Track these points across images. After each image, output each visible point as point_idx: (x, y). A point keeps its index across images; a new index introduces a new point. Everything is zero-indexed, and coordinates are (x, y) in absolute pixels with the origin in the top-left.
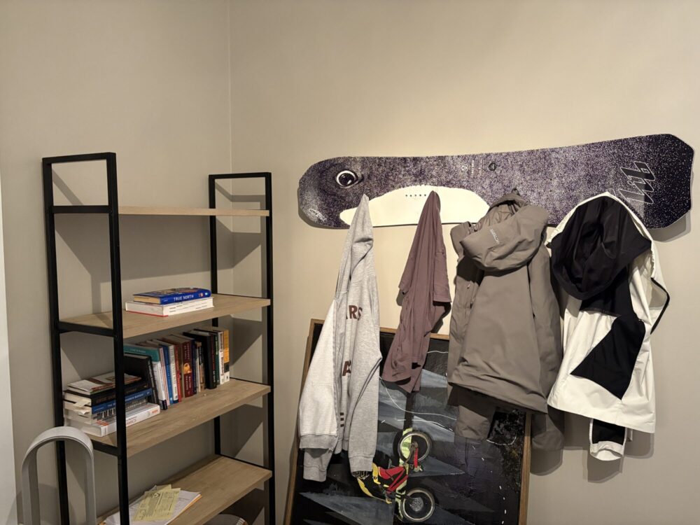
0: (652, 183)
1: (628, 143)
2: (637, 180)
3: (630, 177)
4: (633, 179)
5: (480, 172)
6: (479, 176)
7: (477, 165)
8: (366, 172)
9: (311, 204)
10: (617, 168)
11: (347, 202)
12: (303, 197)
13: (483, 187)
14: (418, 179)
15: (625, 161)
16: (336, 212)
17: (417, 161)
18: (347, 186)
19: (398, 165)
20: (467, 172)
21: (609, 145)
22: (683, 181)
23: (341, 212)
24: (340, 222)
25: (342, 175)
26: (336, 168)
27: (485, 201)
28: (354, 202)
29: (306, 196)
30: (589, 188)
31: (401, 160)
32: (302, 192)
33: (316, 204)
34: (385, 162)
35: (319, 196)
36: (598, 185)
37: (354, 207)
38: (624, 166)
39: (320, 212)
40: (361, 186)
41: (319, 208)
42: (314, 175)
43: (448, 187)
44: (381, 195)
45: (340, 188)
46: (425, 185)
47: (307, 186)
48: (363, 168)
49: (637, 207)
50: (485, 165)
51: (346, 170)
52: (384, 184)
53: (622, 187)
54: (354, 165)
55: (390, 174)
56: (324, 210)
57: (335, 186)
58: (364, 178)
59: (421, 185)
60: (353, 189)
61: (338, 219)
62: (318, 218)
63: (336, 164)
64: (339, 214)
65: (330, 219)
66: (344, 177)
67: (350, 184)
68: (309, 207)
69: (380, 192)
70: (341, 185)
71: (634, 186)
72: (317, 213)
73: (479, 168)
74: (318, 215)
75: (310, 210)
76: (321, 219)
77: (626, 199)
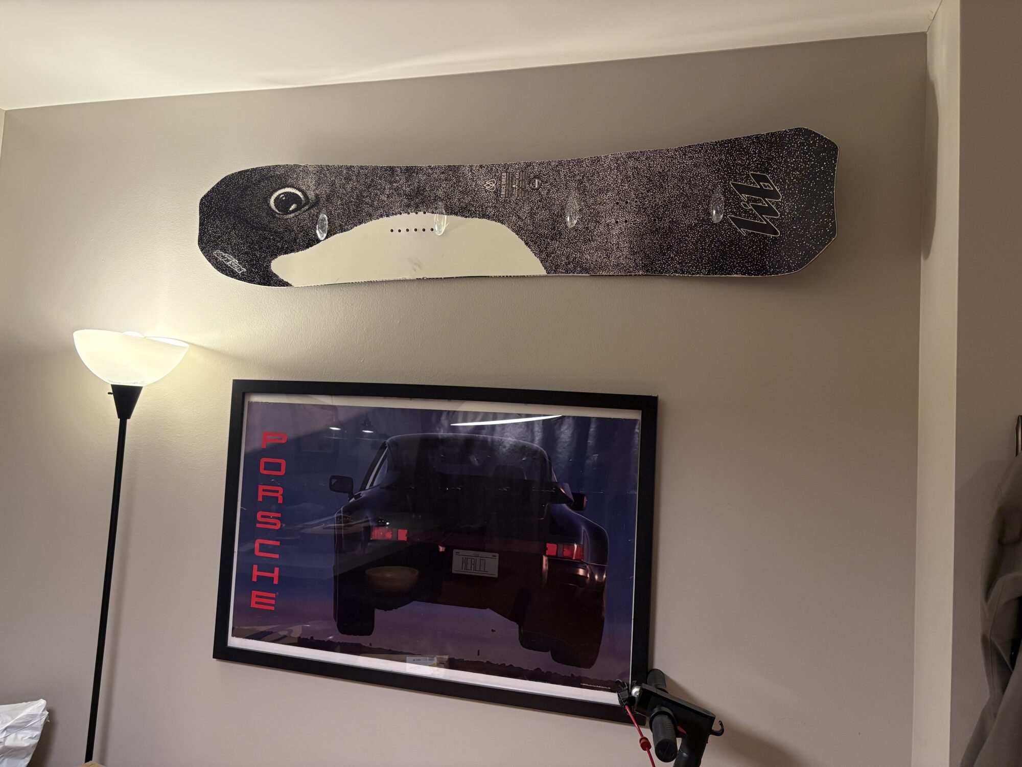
0: (777, 204)
1: (740, 145)
2: (755, 201)
3: (744, 197)
4: (749, 200)
5: (515, 192)
6: (513, 198)
7: (511, 179)
8: (324, 190)
9: (220, 243)
10: (725, 182)
11: (286, 241)
12: (205, 228)
13: (519, 218)
14: (412, 203)
15: (736, 173)
16: (265, 258)
17: (413, 173)
18: (288, 213)
19: (380, 179)
20: (494, 192)
21: (714, 149)
22: (823, 195)
23: (273, 259)
24: (271, 277)
25: (281, 194)
26: (271, 183)
27: (522, 239)
28: (298, 241)
29: (211, 227)
30: (684, 215)
31: (385, 171)
32: (205, 221)
33: (228, 244)
34: (358, 173)
35: (234, 229)
36: (698, 210)
37: (298, 251)
38: (735, 181)
39: (235, 258)
40: (314, 215)
41: (232, 251)
42: (229, 193)
43: (463, 216)
44: (348, 230)
45: (275, 217)
46: (425, 213)
47: (215, 211)
48: (319, 184)
49: (756, 242)
50: (523, 180)
51: (288, 186)
52: (354, 211)
53: (733, 213)
54: (303, 178)
55: (365, 194)
56: (242, 254)
57: (267, 213)
58: (319, 201)
59: (417, 213)
60: (298, 219)
61: (268, 271)
62: (229, 267)
63: (272, 177)
64: (270, 262)
65: (252, 271)
66: (284, 198)
67: (293, 211)
68: (215, 247)
69: (346, 224)
70: (277, 211)
71: (751, 210)
72: (229, 259)
73: (514, 186)
74: (230, 262)
75: (216, 252)
76: (236, 270)
77: (739, 230)
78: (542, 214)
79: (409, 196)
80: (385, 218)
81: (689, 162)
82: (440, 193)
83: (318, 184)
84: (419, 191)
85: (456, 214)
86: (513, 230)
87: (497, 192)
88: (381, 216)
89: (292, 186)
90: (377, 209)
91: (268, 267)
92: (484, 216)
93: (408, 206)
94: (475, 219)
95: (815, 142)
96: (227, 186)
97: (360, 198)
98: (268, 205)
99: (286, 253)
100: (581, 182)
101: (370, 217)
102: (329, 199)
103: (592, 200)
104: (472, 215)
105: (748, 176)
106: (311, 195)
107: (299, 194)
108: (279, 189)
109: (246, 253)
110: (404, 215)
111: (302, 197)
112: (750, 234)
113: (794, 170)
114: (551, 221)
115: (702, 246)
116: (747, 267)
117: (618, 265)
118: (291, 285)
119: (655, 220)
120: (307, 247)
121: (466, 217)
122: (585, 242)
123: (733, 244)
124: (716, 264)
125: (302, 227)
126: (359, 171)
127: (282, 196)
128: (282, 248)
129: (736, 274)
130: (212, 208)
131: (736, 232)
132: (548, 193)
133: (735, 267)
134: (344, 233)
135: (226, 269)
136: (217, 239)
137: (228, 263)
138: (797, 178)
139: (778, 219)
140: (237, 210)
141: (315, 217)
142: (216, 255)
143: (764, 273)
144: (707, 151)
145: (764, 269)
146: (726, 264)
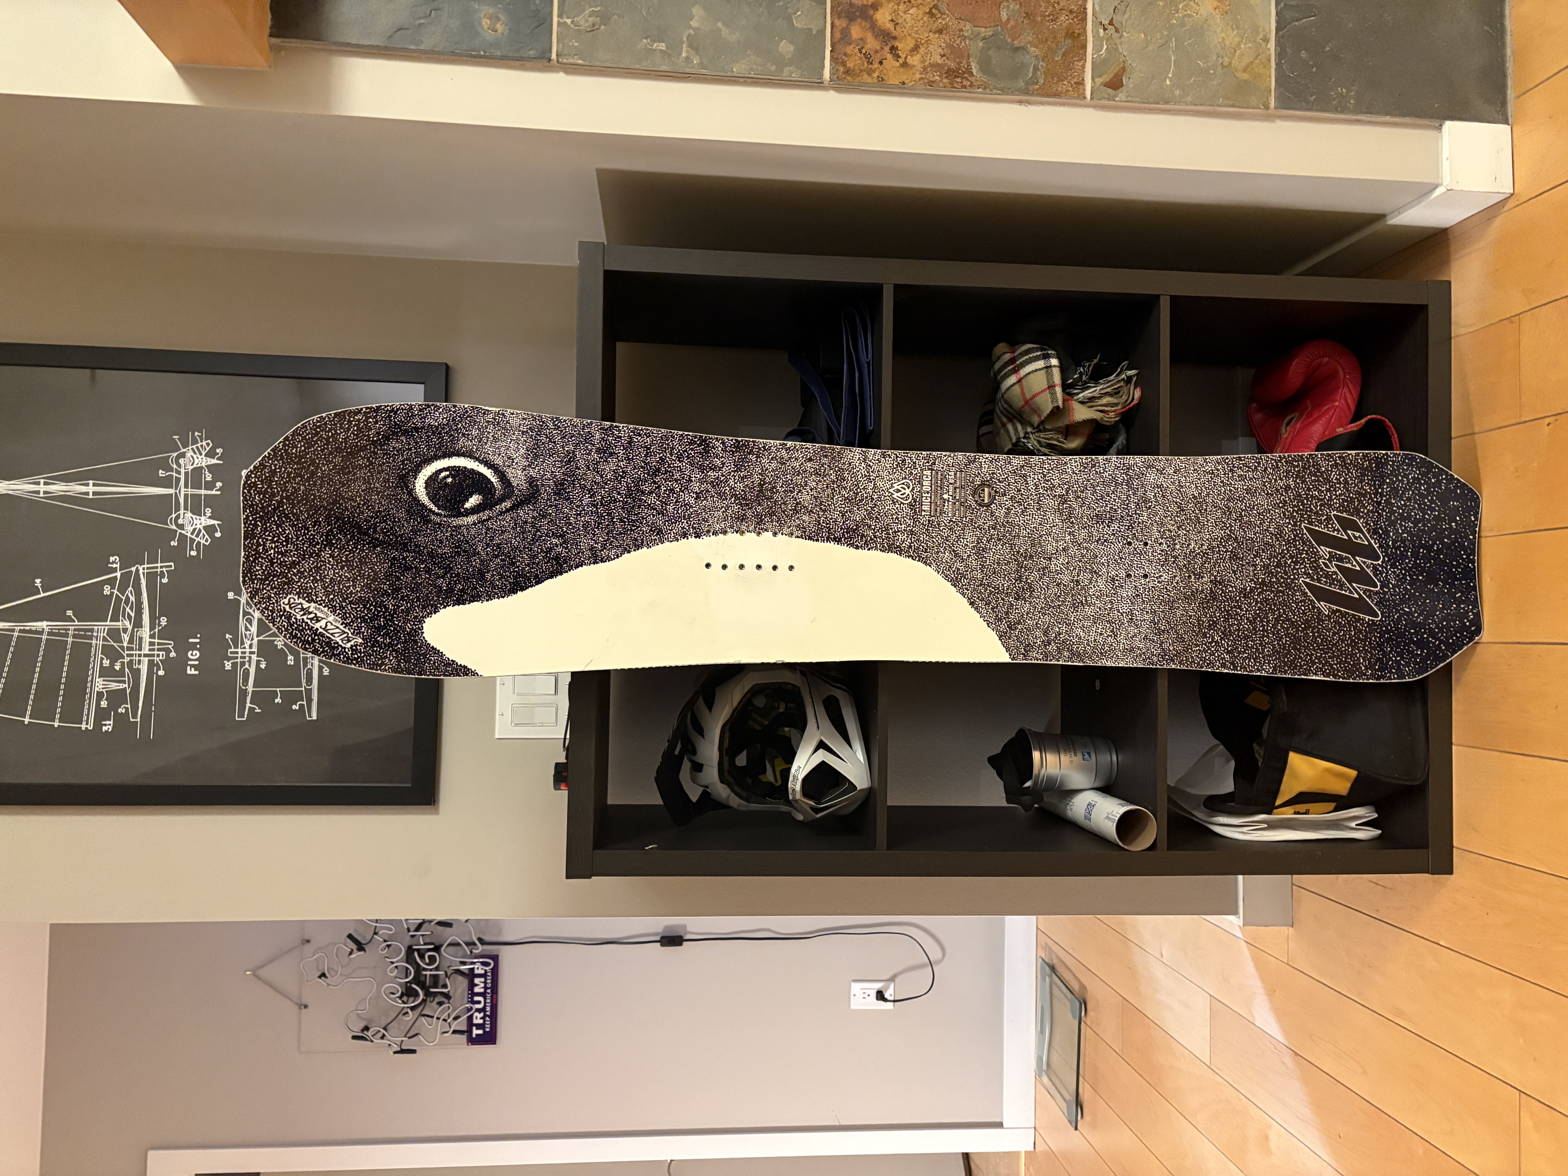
0: (1375, 568)
1: (1317, 466)
2: (1340, 559)
3: (1324, 551)
4: (1332, 557)
5: (948, 507)
6: (945, 519)
7: (939, 486)
8: (548, 470)
9: (296, 579)
10: (1295, 523)
11: (458, 575)
12: (259, 545)
13: (956, 555)
14: (749, 513)
15: (1311, 511)
16: (408, 611)
17: (749, 453)
18: (459, 515)
19: (680, 458)
20: (910, 504)
21: (1277, 467)
22: (1456, 567)
23: (429, 614)
24: (425, 655)
25: (441, 471)
26: (417, 443)
27: (963, 594)
28: (488, 576)
29: (272, 541)
30: (1234, 572)
31: (690, 444)
32: (256, 526)
33: (315, 580)
34: (630, 443)
35: (330, 544)
36: (1255, 566)
37: (489, 598)
38: (1310, 523)
39: (334, 611)
40: (526, 522)
41: (327, 596)
42: (313, 462)
43: (852, 545)
44: (609, 559)
45: (429, 521)
46: (775, 534)
47: (280, 503)
48: (536, 457)
49: (1344, 626)
50: (962, 487)
51: (459, 454)
52: (621, 521)
53: (1308, 575)
54: (495, 439)
55: (646, 488)
56: (351, 603)
57: (408, 511)
58: (538, 491)
59: (759, 534)
60: (488, 529)
61: (416, 642)
62: (322, 635)
63: (417, 429)
64: (421, 622)
65: (378, 642)
66: (450, 480)
67: (474, 510)
68: (283, 590)
69: (604, 547)
70: (435, 509)
71: (1335, 573)
72: (319, 614)
73: (945, 496)
74: (322, 623)
75: (286, 601)
76: (338, 640)
77: (1318, 605)
78: (997, 552)
79: (742, 500)
80: (692, 540)
81: (1239, 485)
82: (805, 498)
83: (534, 454)
84: (763, 492)
85: (838, 540)
86: (946, 577)
87: (915, 505)
88: (685, 535)
89: (469, 455)
90: (674, 520)
91: (417, 631)
92: (891, 548)
93: (742, 519)
94: (873, 552)
95: (1439, 482)
96: (309, 444)
97: (635, 493)
98: (411, 492)
99: (460, 602)
100: (1063, 499)
101: (659, 535)
102: (560, 489)
103: (1083, 533)
104: (868, 544)
105: (1329, 518)
106: (517, 477)
107: (488, 473)
108: (436, 458)
109: (360, 600)
110: (732, 537)
111: (494, 479)
112: (1334, 612)
113: (1403, 518)
114: (1014, 566)
115: (1263, 626)
116: (1331, 665)
117: (1132, 650)
118: (474, 674)
119: (1190, 577)
120: (514, 591)
121: (857, 548)
122: (1074, 606)
123: (1310, 626)
124: (1285, 656)
125: (498, 545)
126: (631, 438)
127: (443, 474)
128: (450, 591)
129: (1316, 674)
130: (273, 495)
131: (1314, 607)
132: (1007, 514)
133: (1314, 663)
134: (601, 565)
135: (313, 640)
136: (289, 569)
137: (318, 625)
138: (1410, 533)
139: (1377, 593)
140: (334, 504)
141: (528, 527)
142: (287, 608)
143: (1357, 676)
144: (1266, 469)
145: (1357, 670)
146: (1300, 658)
